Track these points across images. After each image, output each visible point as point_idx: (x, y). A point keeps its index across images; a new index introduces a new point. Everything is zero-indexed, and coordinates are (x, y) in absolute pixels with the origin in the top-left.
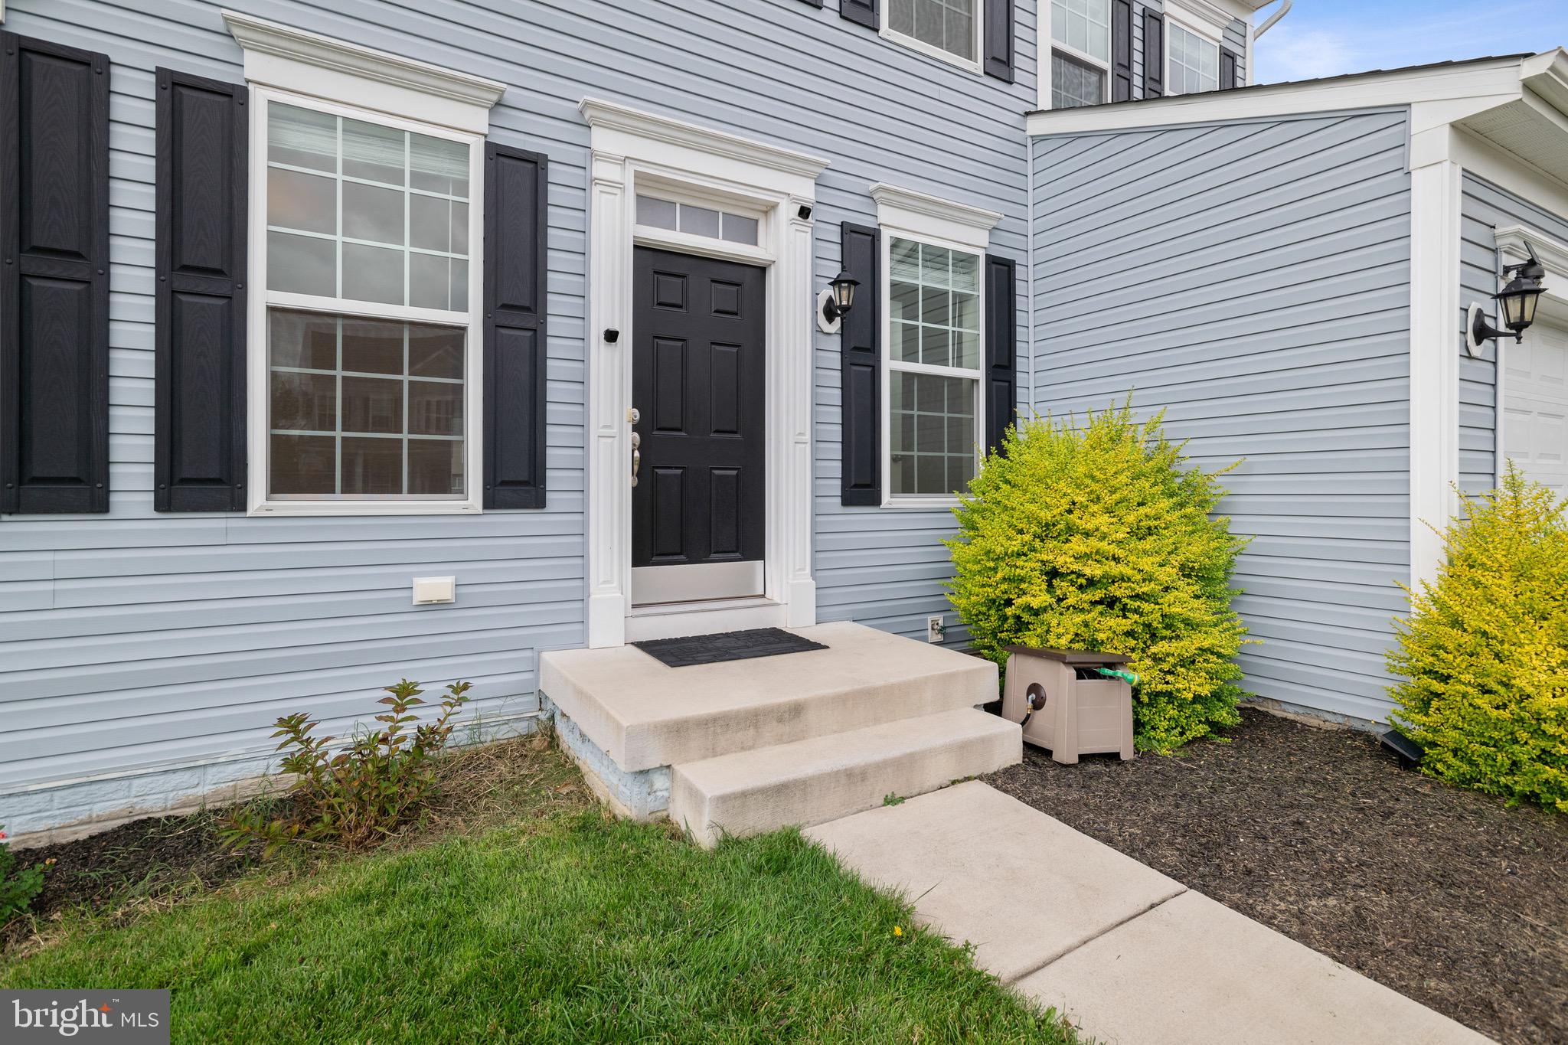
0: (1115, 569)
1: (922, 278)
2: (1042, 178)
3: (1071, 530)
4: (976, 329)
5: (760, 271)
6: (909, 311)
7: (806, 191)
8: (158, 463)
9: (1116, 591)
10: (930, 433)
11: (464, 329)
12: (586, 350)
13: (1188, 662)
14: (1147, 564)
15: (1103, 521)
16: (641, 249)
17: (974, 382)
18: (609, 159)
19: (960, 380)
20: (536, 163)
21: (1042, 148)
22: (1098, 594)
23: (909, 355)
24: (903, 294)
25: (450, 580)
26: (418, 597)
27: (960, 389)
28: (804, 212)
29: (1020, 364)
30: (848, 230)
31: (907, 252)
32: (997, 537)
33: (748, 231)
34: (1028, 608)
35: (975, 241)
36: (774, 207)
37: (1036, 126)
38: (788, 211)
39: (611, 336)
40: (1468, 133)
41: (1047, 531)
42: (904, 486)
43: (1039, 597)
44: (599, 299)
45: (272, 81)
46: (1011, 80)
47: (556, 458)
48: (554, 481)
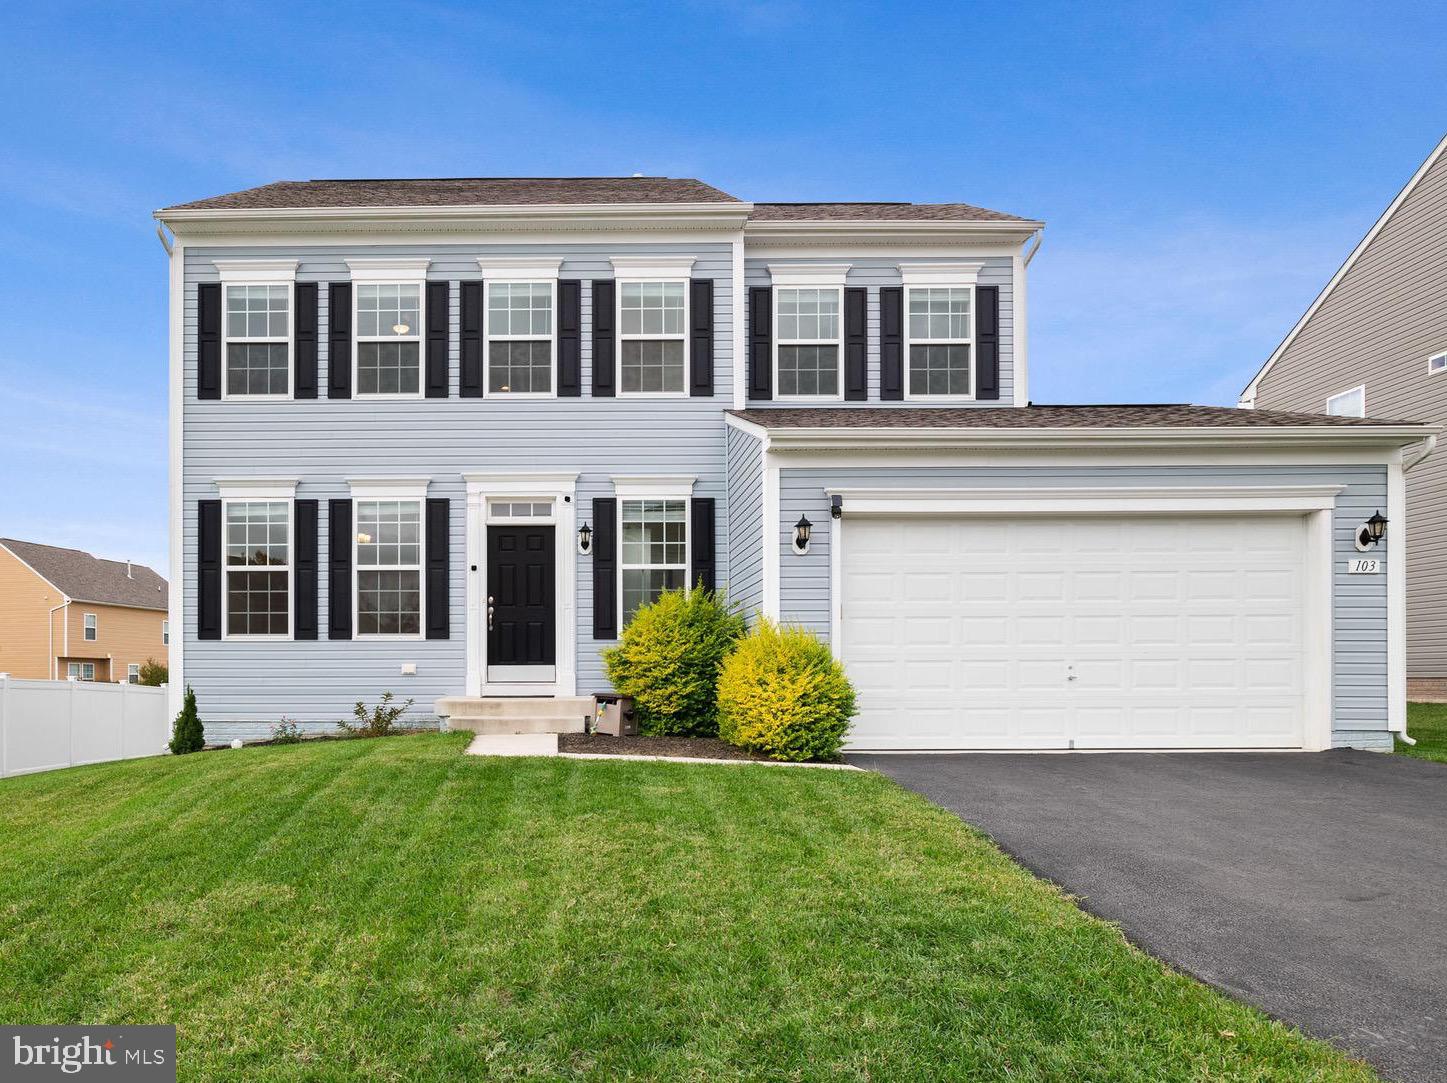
1: (644, 518)
4: (686, 541)
5: (551, 529)
6: (636, 537)
7: (570, 488)
8: (329, 624)
11: (418, 571)
12: (465, 574)
16: (491, 527)
17: (685, 571)
18: (474, 494)
19: (674, 571)
20: (446, 502)
23: (636, 559)
24: (631, 527)
25: (414, 665)
26: (404, 670)
27: (676, 576)
28: (569, 499)
29: (719, 557)
30: (597, 502)
31: (631, 506)
33: (546, 511)
35: (684, 494)
36: (553, 498)
37: (727, 419)
38: (561, 499)
39: (476, 568)
44: (470, 553)
45: (357, 495)
46: (711, 394)
47: (452, 618)
48: (453, 628)
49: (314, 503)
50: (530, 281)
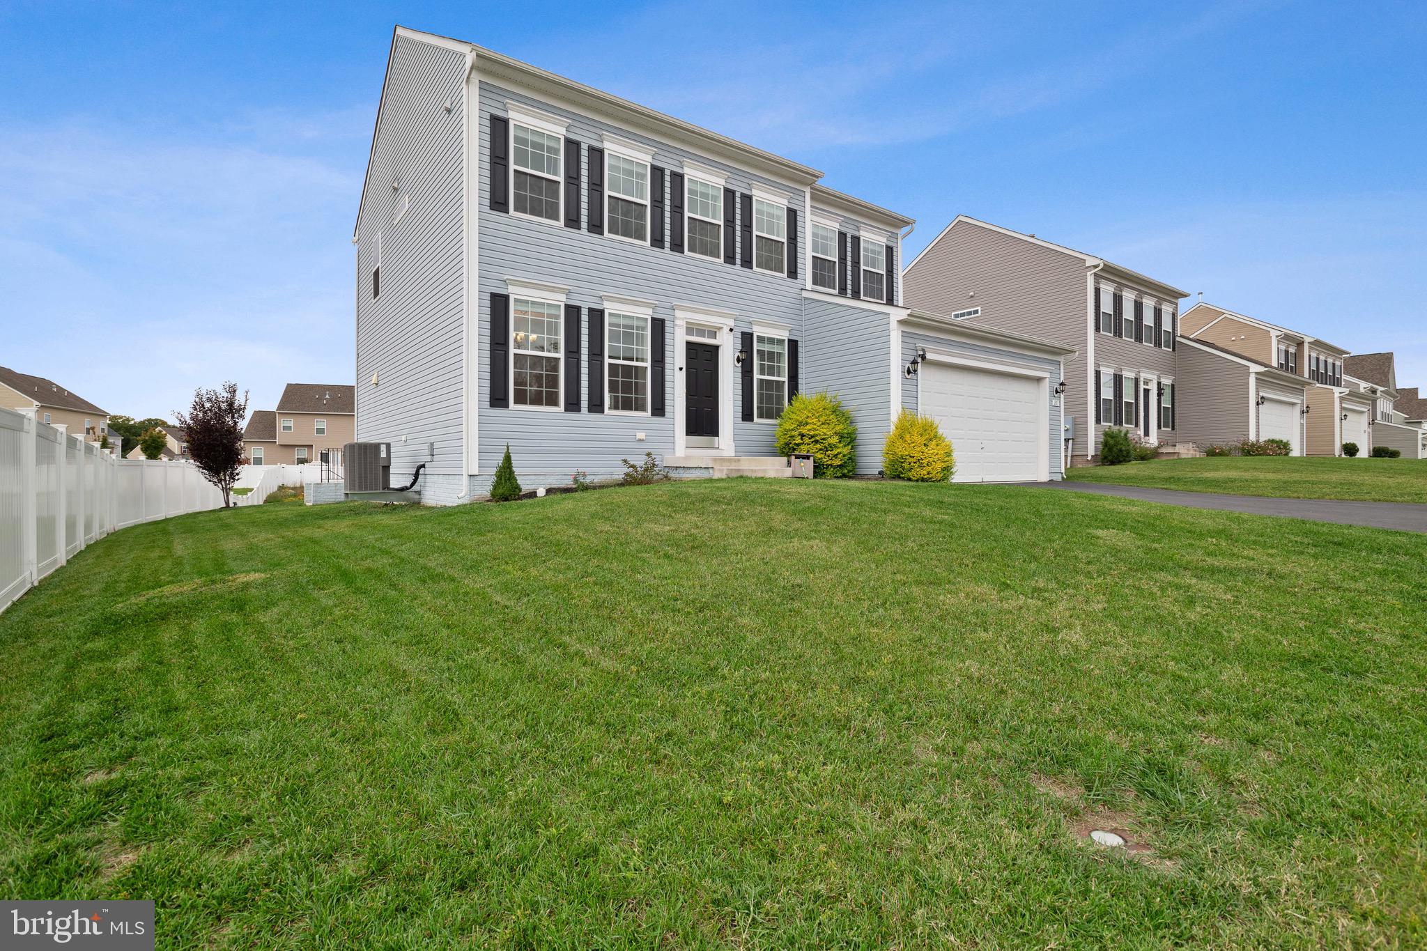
0: (817, 432)
1: (767, 348)
2: (807, 312)
3: (807, 424)
4: (785, 364)
5: (717, 348)
6: (762, 359)
7: (731, 323)
8: (588, 401)
9: (818, 438)
10: (770, 397)
11: (646, 368)
12: (674, 373)
13: (836, 456)
14: (825, 431)
15: (815, 421)
16: (688, 343)
17: (784, 382)
18: (680, 319)
19: (779, 381)
20: (663, 321)
21: (807, 302)
22: (813, 439)
23: (762, 373)
24: (760, 352)
25: (644, 434)
26: (638, 437)
27: (779, 385)
28: (731, 330)
29: (800, 376)
30: (743, 334)
31: (761, 339)
32: (788, 426)
33: (713, 335)
34: (796, 444)
35: (784, 335)
36: (722, 328)
37: (805, 294)
38: (726, 329)
39: (681, 369)
40: (901, 322)
41: (801, 424)
42: (761, 416)
43: (798, 440)
44: (677, 358)
45: (609, 308)
46: (796, 278)
47: (667, 402)
48: (667, 409)
49: (578, 309)
50: (710, 184)
